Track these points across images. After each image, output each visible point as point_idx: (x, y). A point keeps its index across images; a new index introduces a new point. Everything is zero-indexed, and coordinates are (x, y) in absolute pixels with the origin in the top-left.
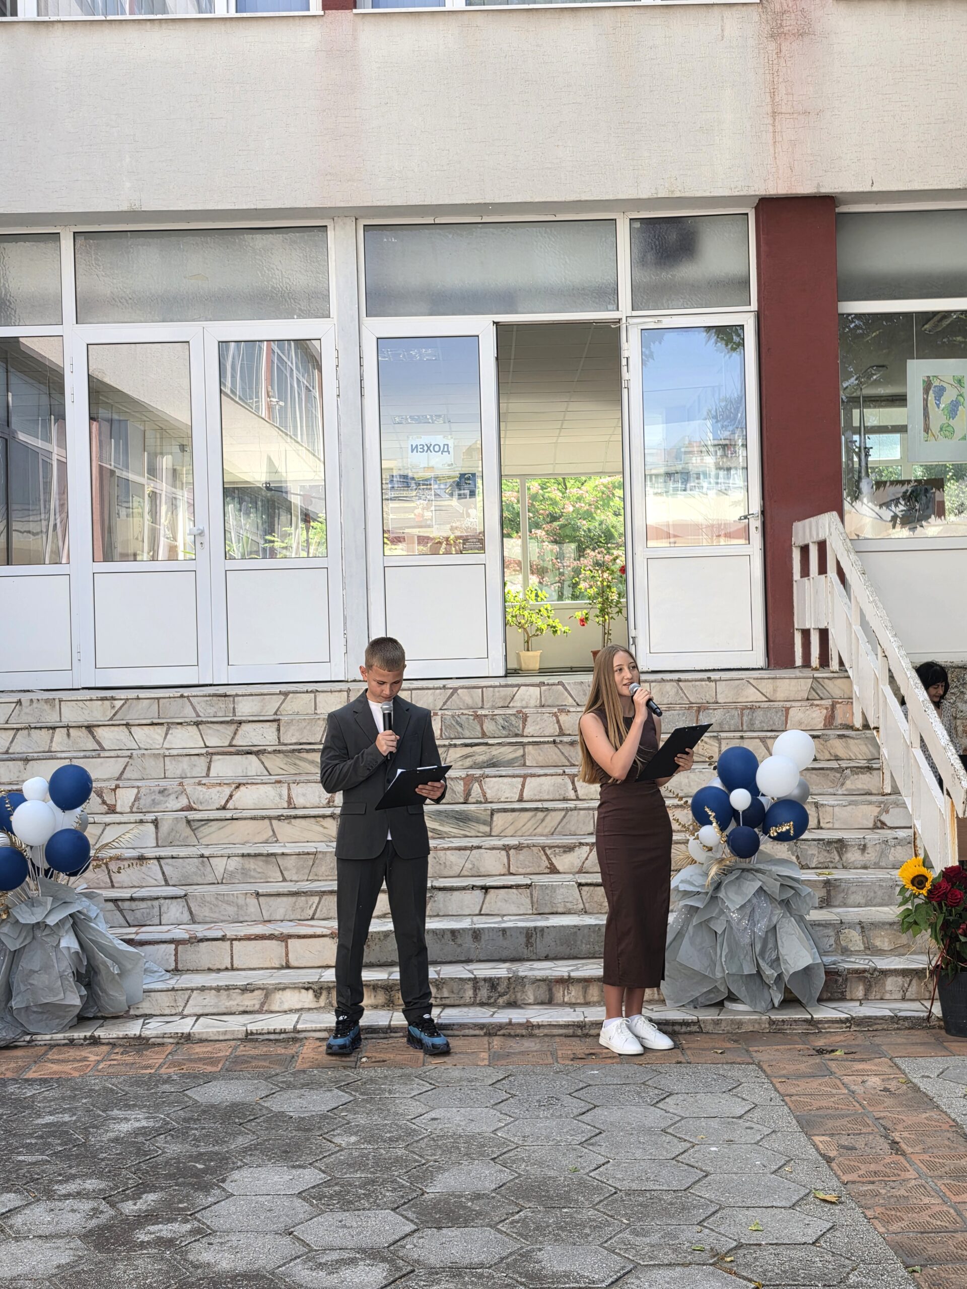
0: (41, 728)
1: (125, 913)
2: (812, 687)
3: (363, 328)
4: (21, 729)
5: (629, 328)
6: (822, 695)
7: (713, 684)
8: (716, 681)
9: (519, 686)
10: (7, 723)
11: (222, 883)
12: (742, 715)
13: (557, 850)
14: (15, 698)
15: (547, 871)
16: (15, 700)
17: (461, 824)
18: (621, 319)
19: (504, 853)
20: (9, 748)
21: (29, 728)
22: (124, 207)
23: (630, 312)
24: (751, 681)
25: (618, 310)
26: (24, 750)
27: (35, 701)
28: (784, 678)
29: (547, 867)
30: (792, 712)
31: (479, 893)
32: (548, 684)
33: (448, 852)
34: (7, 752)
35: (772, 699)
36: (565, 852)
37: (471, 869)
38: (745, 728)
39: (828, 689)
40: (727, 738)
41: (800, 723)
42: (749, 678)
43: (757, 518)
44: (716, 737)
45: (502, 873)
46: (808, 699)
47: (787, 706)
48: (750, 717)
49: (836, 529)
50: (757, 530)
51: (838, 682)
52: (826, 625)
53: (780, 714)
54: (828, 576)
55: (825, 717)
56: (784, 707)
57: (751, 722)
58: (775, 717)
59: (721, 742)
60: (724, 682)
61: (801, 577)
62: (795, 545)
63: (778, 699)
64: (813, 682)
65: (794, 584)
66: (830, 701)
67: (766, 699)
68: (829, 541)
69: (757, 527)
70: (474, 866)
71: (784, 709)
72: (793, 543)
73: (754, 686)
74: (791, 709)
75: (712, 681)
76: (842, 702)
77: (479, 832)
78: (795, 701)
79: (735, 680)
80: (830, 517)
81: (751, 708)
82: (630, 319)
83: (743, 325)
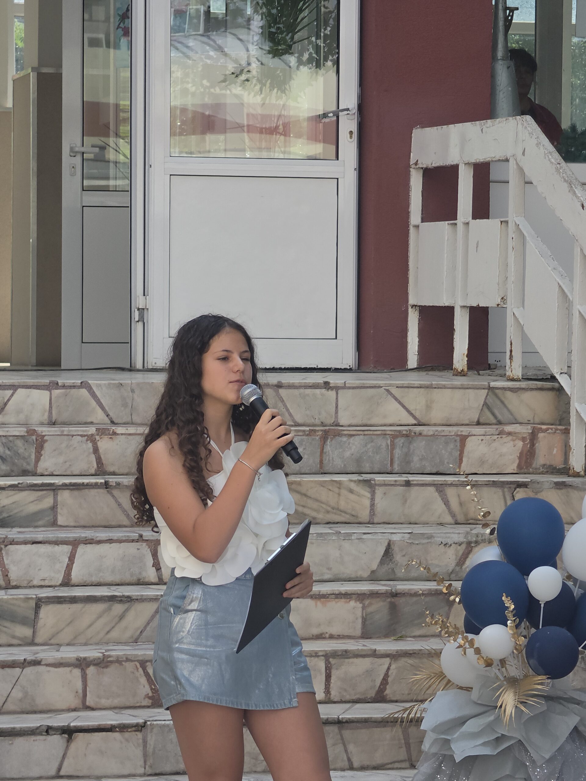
2: (485, 404)
6: (500, 417)
7: (332, 394)
8: (337, 388)
9: (14, 388)
12: (393, 446)
15: (147, 702)
19: (77, 672)
24: (394, 391)
28: (444, 387)
29: (147, 696)
30: (470, 444)
31: (57, 740)
32: (64, 387)
35: (423, 421)
37: (21, 700)
38: (396, 468)
39: (510, 407)
40: (385, 484)
41: (482, 462)
42: (390, 385)
43: (353, 117)
44: (367, 482)
45: (73, 706)
46: (478, 423)
47: (464, 434)
48: (405, 450)
49: (538, 144)
50: (351, 137)
51: (526, 396)
52: (499, 301)
53: (452, 446)
54: (501, 222)
55: (521, 453)
56: (457, 435)
57: (407, 458)
58: (443, 452)
59: (374, 491)
60: (351, 390)
61: (423, 221)
62: (413, 166)
63: (433, 422)
64: (488, 394)
65: (412, 230)
66: (529, 427)
67: (414, 422)
68: (517, 164)
69: (351, 133)
70: (26, 694)
71: (458, 439)
72: (412, 161)
73: (396, 399)
74: (469, 438)
75: (332, 388)
76: (547, 429)
77: (14, 637)
78: (462, 425)
79: (367, 387)
80: (523, 124)
81: (407, 436)
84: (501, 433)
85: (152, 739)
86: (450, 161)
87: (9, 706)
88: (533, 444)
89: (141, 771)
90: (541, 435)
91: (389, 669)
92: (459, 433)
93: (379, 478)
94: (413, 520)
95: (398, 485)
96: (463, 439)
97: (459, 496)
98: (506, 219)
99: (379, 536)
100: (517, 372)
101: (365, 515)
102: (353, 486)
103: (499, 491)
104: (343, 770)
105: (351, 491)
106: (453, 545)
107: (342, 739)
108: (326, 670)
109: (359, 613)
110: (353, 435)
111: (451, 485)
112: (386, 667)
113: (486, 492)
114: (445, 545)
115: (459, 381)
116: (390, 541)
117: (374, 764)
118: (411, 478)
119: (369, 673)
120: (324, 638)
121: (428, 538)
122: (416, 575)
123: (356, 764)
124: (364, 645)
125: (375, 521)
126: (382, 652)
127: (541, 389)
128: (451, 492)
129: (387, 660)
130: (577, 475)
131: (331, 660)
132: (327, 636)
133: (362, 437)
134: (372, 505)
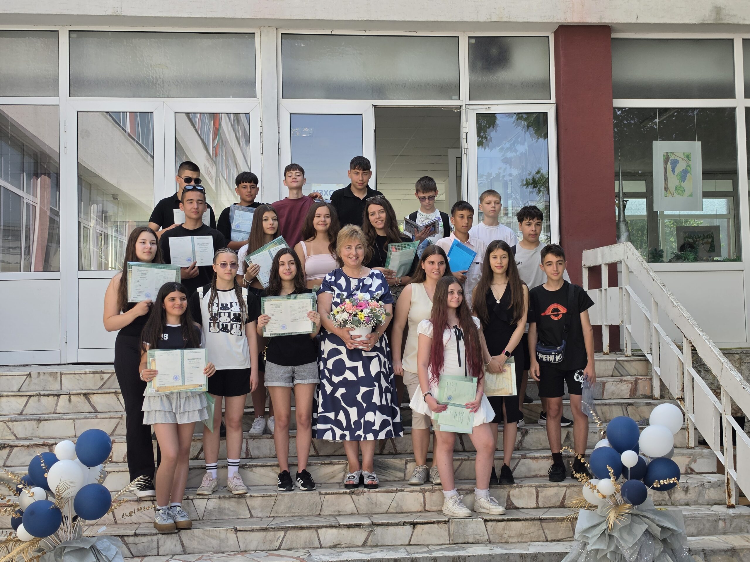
0: (48, 395)
1: (130, 546)
2: (615, 367)
3: (281, 106)
4: (33, 396)
5: (468, 112)
6: (622, 373)
10: (19, 391)
11: (203, 519)
14: (25, 371)
16: (26, 373)
17: (383, 471)
18: (462, 106)
19: (421, 495)
20: (23, 411)
21: (40, 395)
22: (110, 13)
23: (468, 102)
25: (460, 100)
26: (35, 412)
27: (42, 374)
30: (607, 386)
31: (408, 528)
33: (379, 494)
34: (21, 414)
37: (396, 507)
39: (626, 369)
41: (613, 393)
45: (420, 510)
46: (612, 376)
47: (605, 381)
49: (633, 254)
51: (634, 363)
52: (620, 322)
53: (600, 386)
54: (620, 288)
55: (631, 390)
58: (595, 389)
61: (589, 289)
64: (616, 363)
66: (635, 377)
68: (625, 262)
70: (398, 505)
71: (602, 384)
72: (583, 265)
74: (607, 383)
76: (642, 379)
77: (396, 477)
78: (605, 377)
80: (627, 246)
82: (468, 106)
83: (547, 113)
84: (621, 381)
85: (452, 528)
86: (598, 264)
87: (391, 510)
88: (636, 385)
89: (448, 542)
90: (640, 381)
91: (566, 492)
92: (603, 381)
96: (604, 384)
97: (602, 410)
98: (622, 287)
100: (629, 353)
103: (620, 407)
104: (543, 542)
106: (598, 433)
107: (542, 527)
108: (536, 493)
111: (598, 405)
112: (564, 491)
113: (614, 407)
114: (594, 433)
115: (606, 357)
117: (557, 539)
119: (556, 494)
120: (538, 477)
123: (549, 539)
127: (640, 360)
128: (598, 408)
129: (565, 488)
130: (657, 399)
131: (538, 489)
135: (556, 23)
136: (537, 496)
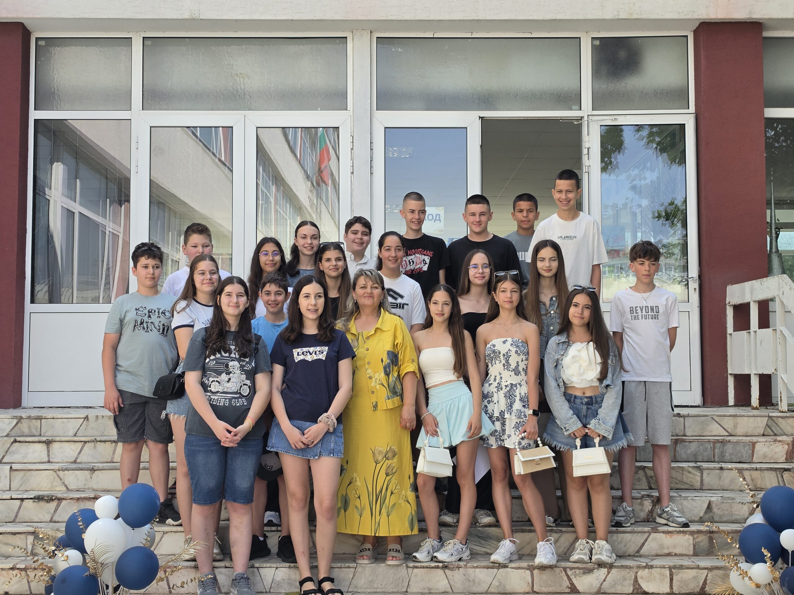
0: (105, 441)
2: (767, 425)
3: (374, 119)
4: (89, 442)
5: (591, 124)
6: (776, 432)
7: (682, 419)
8: (684, 417)
10: (75, 435)
11: (270, 592)
12: (714, 448)
13: (578, 571)
14: (83, 413)
15: (568, 590)
16: (83, 416)
17: (483, 542)
18: (583, 117)
19: (528, 572)
20: (77, 458)
21: (96, 441)
22: (186, 16)
23: (591, 112)
24: (716, 418)
25: (581, 110)
26: (90, 460)
27: (100, 418)
28: (744, 416)
29: (568, 587)
30: (758, 446)
33: (477, 570)
34: (75, 462)
35: (733, 434)
36: (584, 573)
37: (498, 587)
38: (716, 459)
39: (781, 426)
40: (708, 469)
41: (765, 456)
42: (714, 415)
43: (695, 281)
44: (698, 468)
45: (526, 591)
46: (764, 435)
47: (754, 441)
48: (721, 450)
49: (790, 289)
50: (695, 291)
51: (790, 420)
52: (773, 371)
53: (747, 448)
54: (773, 330)
55: (787, 452)
56: (750, 442)
57: (722, 454)
58: (743, 451)
59: (702, 472)
60: (692, 418)
61: (734, 331)
62: (728, 304)
63: (738, 434)
64: (768, 420)
65: (728, 336)
66: (791, 438)
67: (728, 434)
68: (780, 299)
69: (695, 289)
70: (500, 583)
71: (751, 444)
72: (727, 302)
73: (717, 422)
74: (757, 444)
75: (681, 417)
78: (755, 436)
79: (701, 416)
80: (782, 279)
81: (722, 442)
82: (590, 117)
83: (684, 124)
84: (775, 441)
86: (746, 301)
87: (492, 590)
88: (793, 447)
91: (707, 576)
92: (751, 441)
93: (705, 465)
94: (725, 488)
95: (716, 469)
96: (754, 444)
97: (751, 475)
98: (775, 328)
99: (704, 498)
100: (785, 408)
101: (698, 485)
102: (690, 469)
103: (774, 473)
105: (690, 472)
106: (747, 504)
108: (670, 575)
109: (691, 541)
110: (692, 442)
111: (746, 469)
112: (705, 575)
113: (766, 473)
114: (742, 503)
115: (756, 412)
116: (710, 501)
118: (724, 465)
119: (695, 578)
120: (672, 555)
121: (732, 499)
122: (726, 520)
124: (693, 562)
125: (704, 489)
126: (703, 567)
128: (746, 473)
129: (706, 571)
131: (673, 570)
132: (673, 554)
133: (696, 443)
134: (702, 480)
135: (696, 19)
136: (671, 580)
